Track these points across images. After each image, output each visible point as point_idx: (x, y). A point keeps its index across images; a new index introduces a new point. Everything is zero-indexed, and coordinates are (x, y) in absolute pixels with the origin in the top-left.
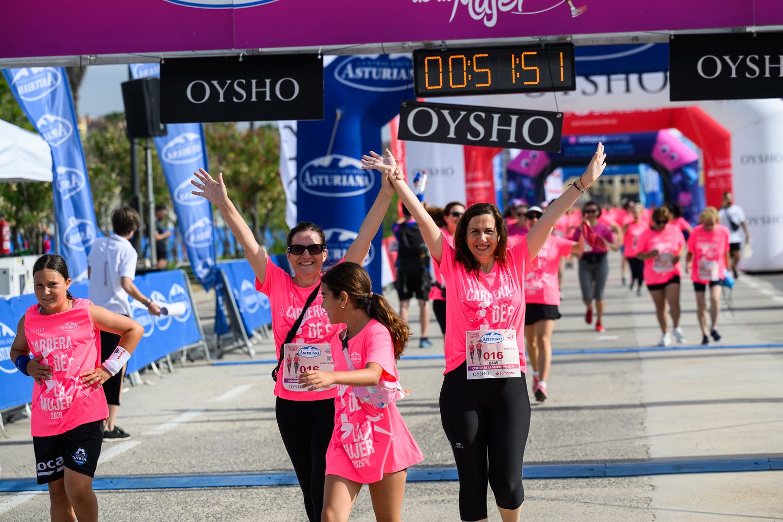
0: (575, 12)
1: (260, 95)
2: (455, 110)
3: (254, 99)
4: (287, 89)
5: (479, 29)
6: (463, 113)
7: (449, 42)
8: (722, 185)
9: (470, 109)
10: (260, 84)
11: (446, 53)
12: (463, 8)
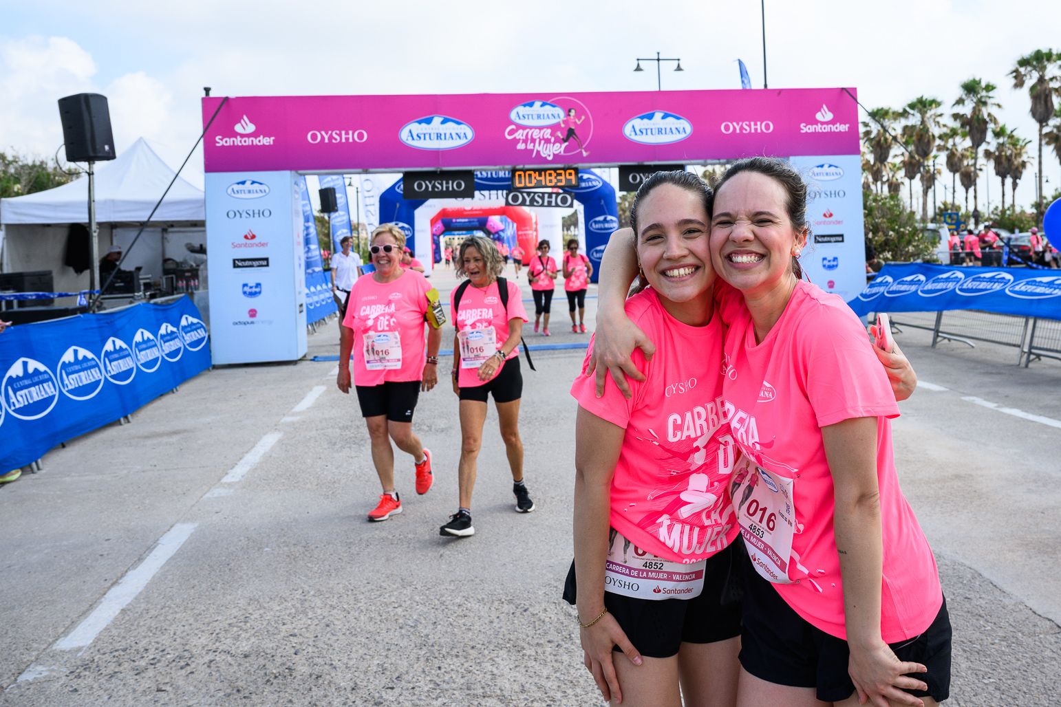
0: (585, 154)
1: (447, 188)
2: (529, 194)
3: (444, 189)
4: (459, 185)
5: (545, 161)
6: (532, 195)
7: (527, 167)
8: (524, 237)
9: (535, 193)
10: (447, 183)
11: (525, 171)
12: (538, 152)
